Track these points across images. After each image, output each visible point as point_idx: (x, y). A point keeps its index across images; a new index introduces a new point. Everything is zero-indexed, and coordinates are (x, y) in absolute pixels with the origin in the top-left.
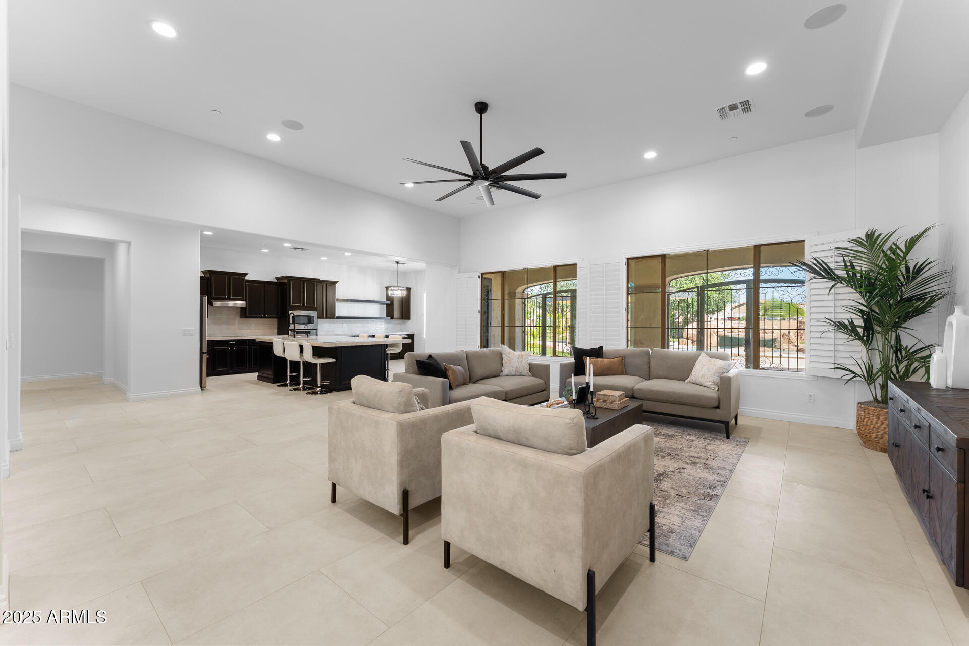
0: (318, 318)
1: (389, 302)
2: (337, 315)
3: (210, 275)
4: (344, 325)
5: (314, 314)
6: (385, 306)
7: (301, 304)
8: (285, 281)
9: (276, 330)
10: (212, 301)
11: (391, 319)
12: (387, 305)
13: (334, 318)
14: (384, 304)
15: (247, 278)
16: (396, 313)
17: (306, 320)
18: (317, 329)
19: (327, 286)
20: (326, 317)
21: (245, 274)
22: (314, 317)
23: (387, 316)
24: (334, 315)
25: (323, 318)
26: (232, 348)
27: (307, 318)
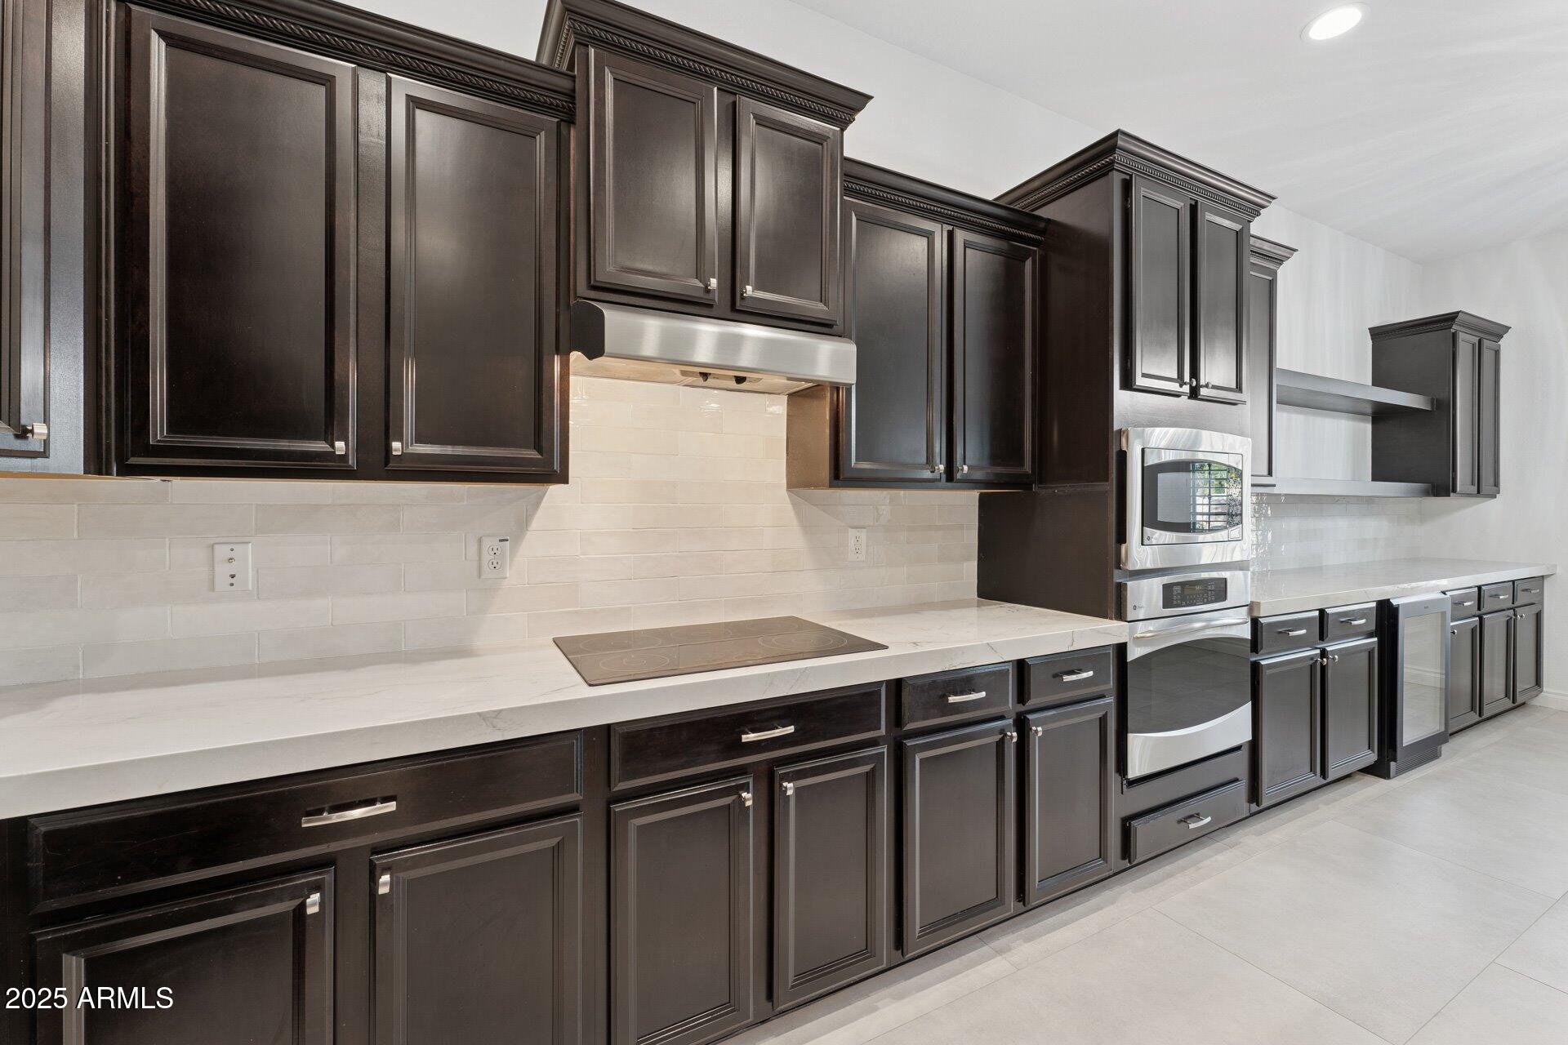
5: (1241, 452)
12: (1382, 415)
16: (1462, 461)
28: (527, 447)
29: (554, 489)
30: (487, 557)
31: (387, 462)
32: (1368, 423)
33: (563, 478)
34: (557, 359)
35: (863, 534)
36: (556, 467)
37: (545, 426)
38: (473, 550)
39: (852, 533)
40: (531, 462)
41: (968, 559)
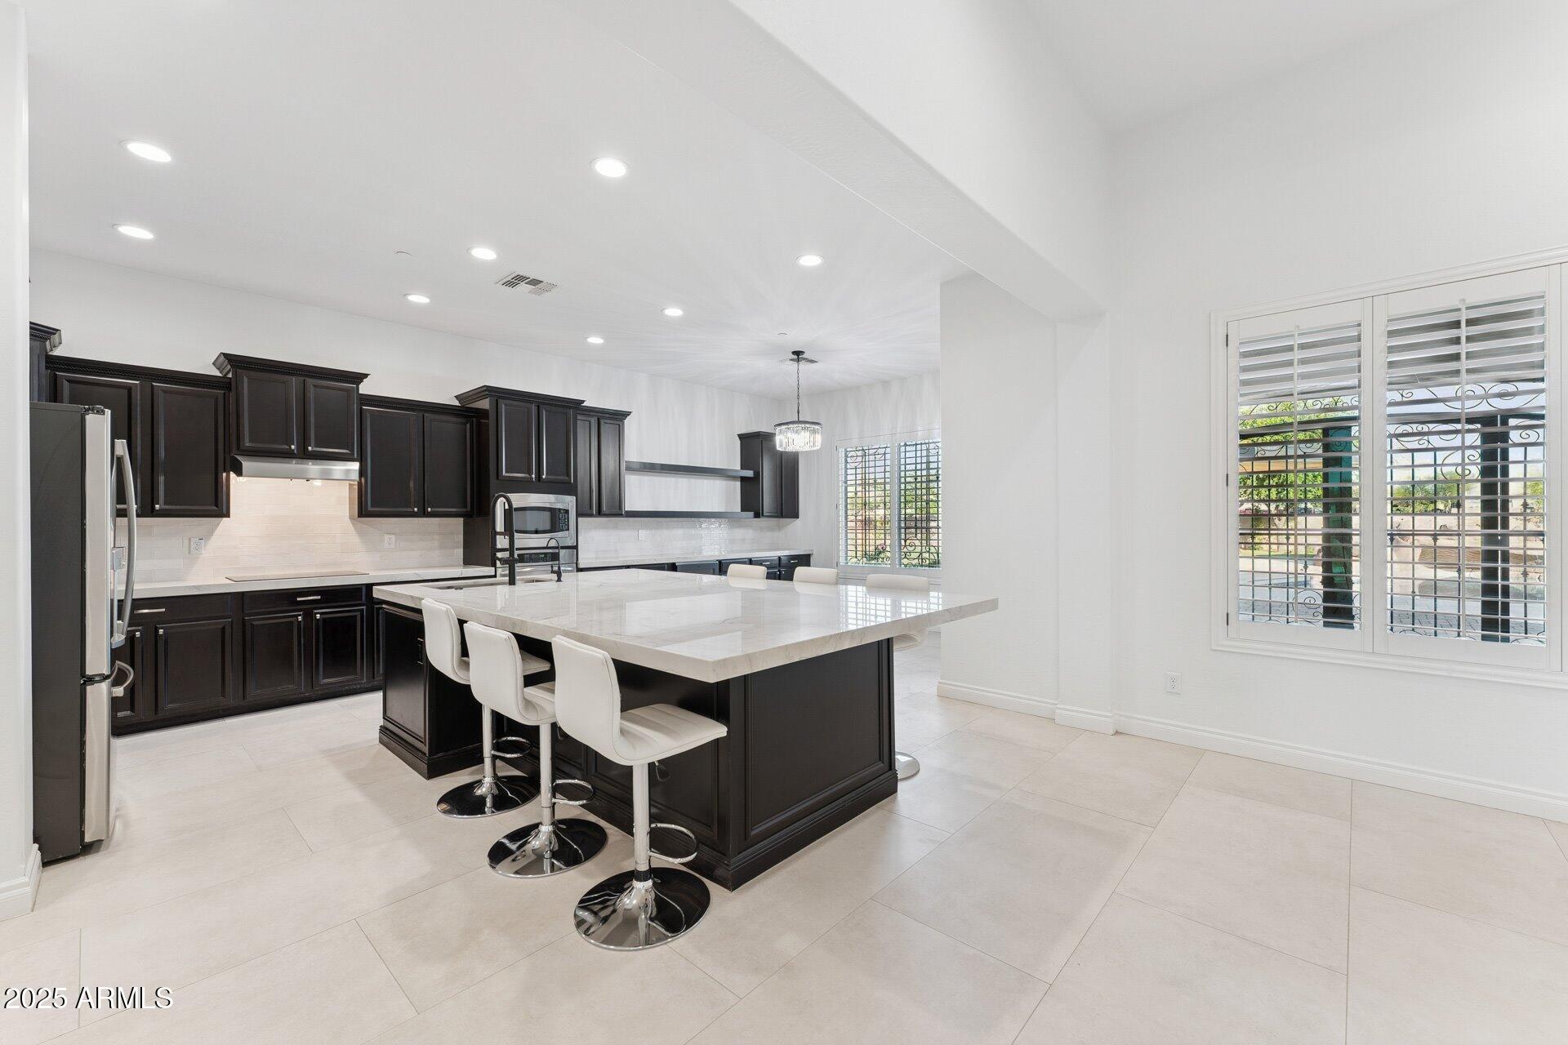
0: (579, 515)
1: (749, 473)
2: (629, 506)
3: (235, 374)
4: (643, 533)
5: (568, 502)
6: (738, 484)
7: (530, 473)
8: (485, 404)
9: (461, 551)
10: (239, 458)
11: (757, 515)
12: (743, 479)
13: (620, 515)
14: (734, 478)
15: (365, 388)
16: (768, 501)
17: (544, 521)
18: (576, 547)
19: (602, 421)
20: (600, 513)
21: (359, 378)
22: (567, 512)
23: (743, 510)
24: (620, 507)
25: (591, 515)
26: (308, 615)
27: (547, 514)
28: (211, 505)
29: (225, 519)
30: (193, 546)
31: (152, 512)
32: (738, 481)
33: (228, 515)
34: (224, 474)
35: (393, 537)
36: (224, 512)
37: (219, 498)
38: (186, 542)
39: (386, 536)
40: (214, 510)
41: (458, 548)
